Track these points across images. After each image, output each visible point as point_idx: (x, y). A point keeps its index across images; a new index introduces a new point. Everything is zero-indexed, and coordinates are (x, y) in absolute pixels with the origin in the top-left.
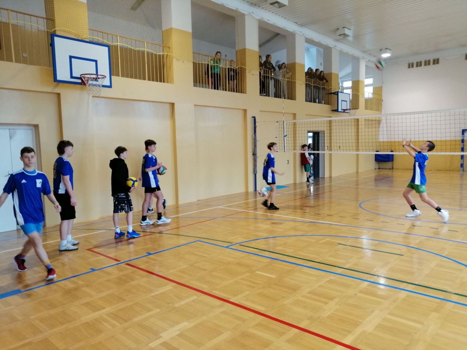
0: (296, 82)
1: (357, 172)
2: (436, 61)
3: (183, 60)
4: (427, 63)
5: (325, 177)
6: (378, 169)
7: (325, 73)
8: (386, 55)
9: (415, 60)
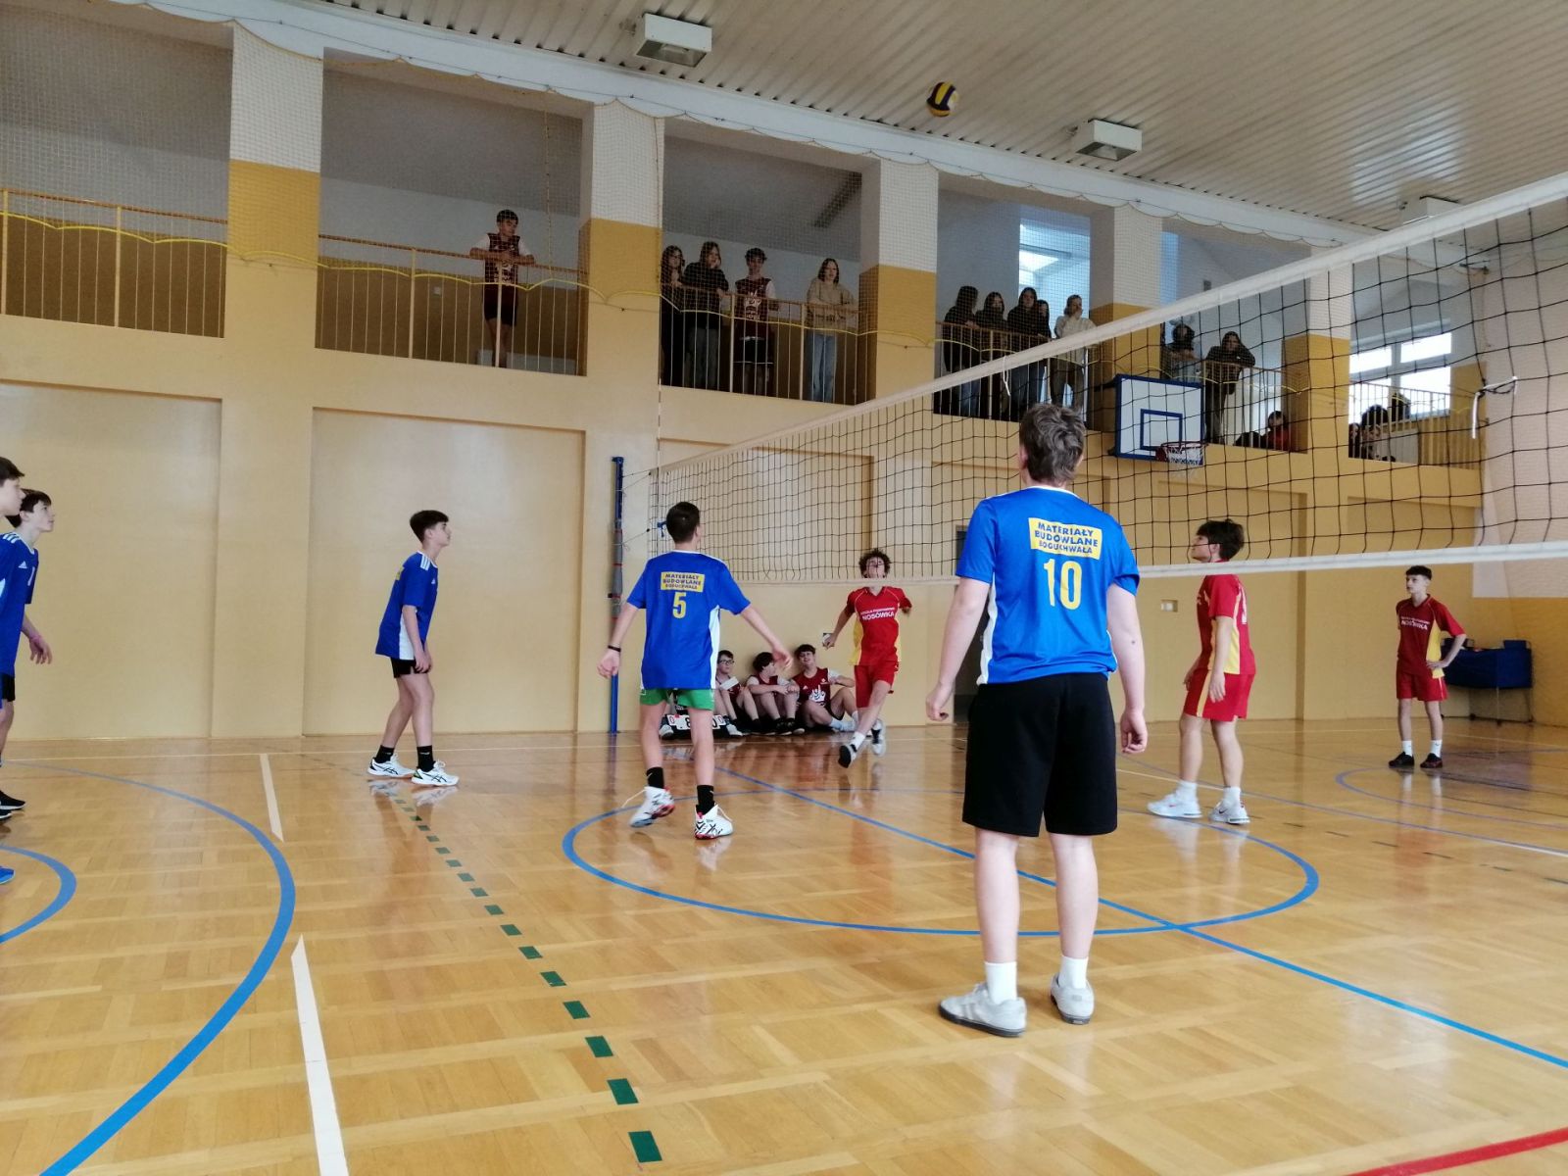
0: (880, 338)
3: (270, 262)
6: (1467, 721)
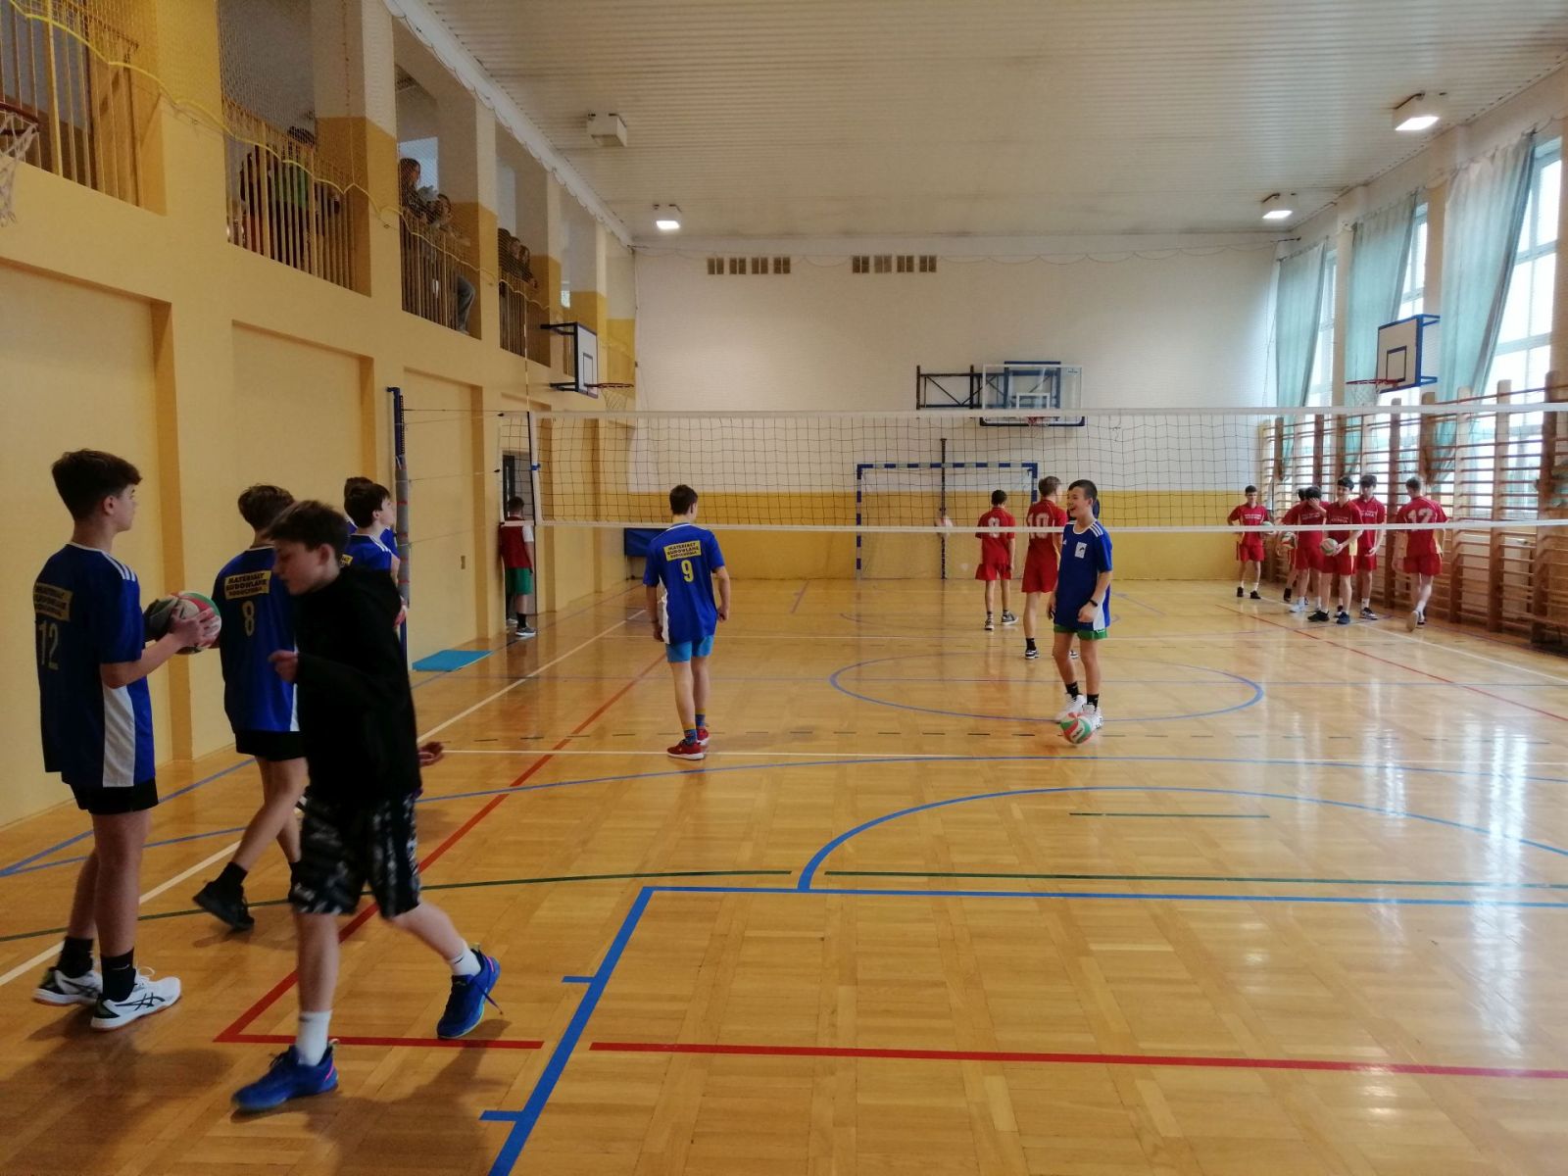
1: (596, 592)
2: (783, 266)
3: (193, 116)
4: (760, 266)
5: (538, 612)
6: (630, 580)
7: (532, 253)
8: (667, 225)
9: (728, 251)
